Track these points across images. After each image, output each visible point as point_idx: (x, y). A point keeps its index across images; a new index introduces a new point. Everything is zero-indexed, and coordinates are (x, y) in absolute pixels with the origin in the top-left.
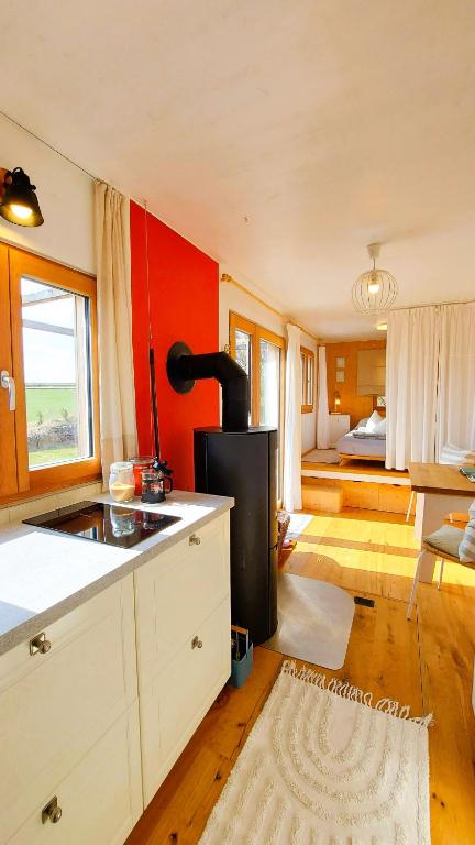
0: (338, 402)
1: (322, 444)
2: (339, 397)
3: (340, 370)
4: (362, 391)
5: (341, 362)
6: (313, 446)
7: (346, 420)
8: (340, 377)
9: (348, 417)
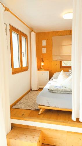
0: (42, 64)
1: (34, 88)
2: (43, 61)
3: (44, 47)
4: (55, 58)
5: (44, 43)
6: (29, 89)
7: (47, 74)
8: (44, 51)
9: (48, 72)
